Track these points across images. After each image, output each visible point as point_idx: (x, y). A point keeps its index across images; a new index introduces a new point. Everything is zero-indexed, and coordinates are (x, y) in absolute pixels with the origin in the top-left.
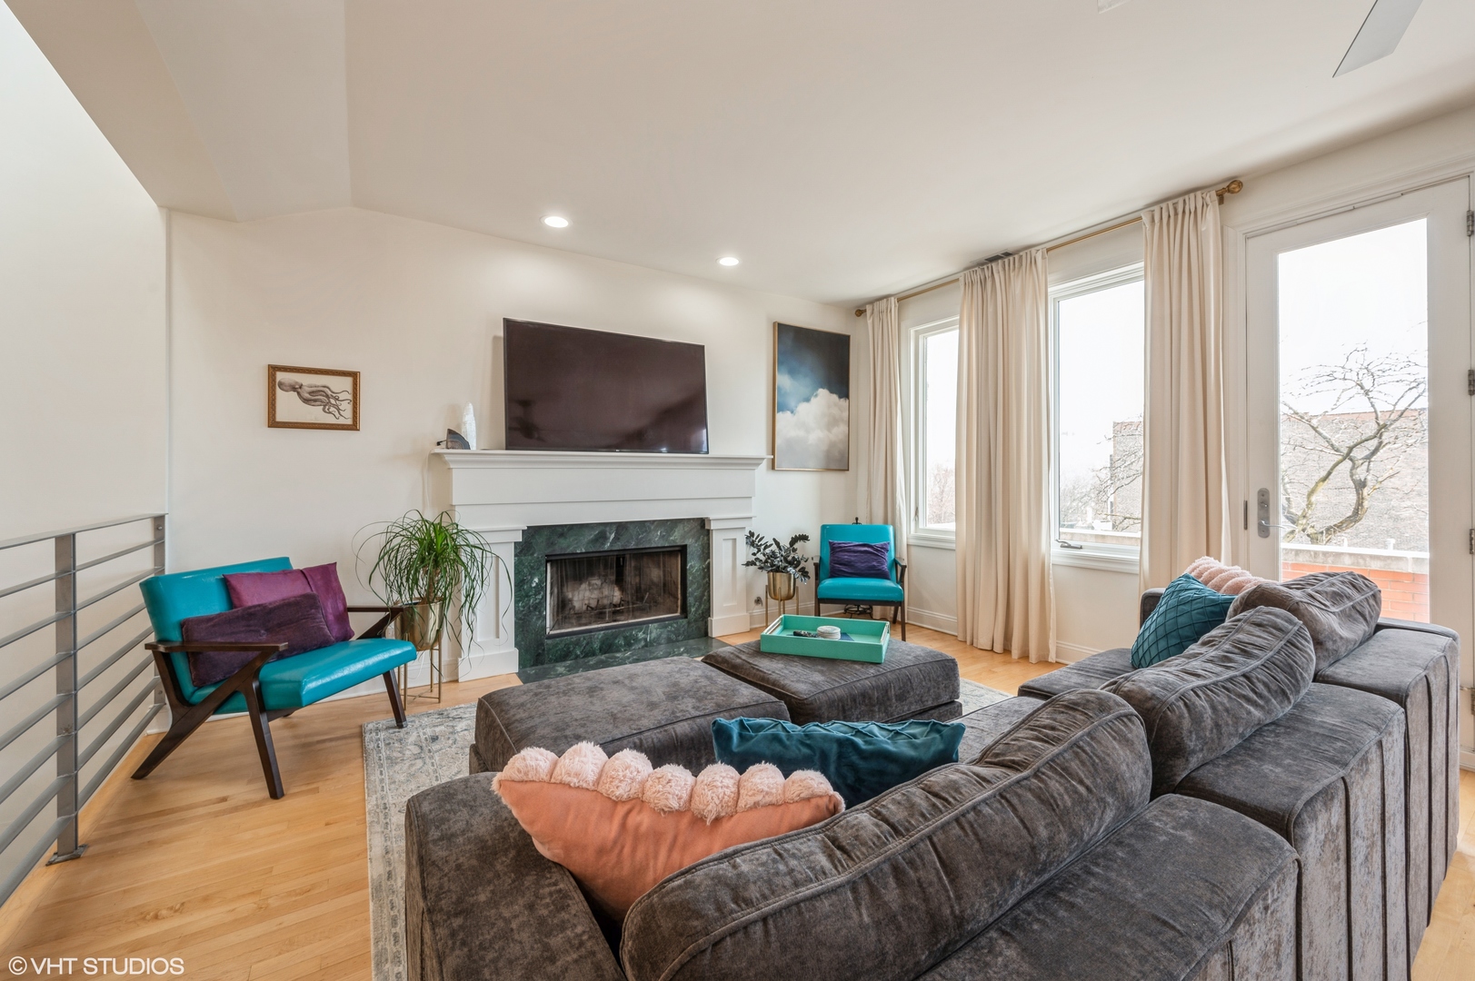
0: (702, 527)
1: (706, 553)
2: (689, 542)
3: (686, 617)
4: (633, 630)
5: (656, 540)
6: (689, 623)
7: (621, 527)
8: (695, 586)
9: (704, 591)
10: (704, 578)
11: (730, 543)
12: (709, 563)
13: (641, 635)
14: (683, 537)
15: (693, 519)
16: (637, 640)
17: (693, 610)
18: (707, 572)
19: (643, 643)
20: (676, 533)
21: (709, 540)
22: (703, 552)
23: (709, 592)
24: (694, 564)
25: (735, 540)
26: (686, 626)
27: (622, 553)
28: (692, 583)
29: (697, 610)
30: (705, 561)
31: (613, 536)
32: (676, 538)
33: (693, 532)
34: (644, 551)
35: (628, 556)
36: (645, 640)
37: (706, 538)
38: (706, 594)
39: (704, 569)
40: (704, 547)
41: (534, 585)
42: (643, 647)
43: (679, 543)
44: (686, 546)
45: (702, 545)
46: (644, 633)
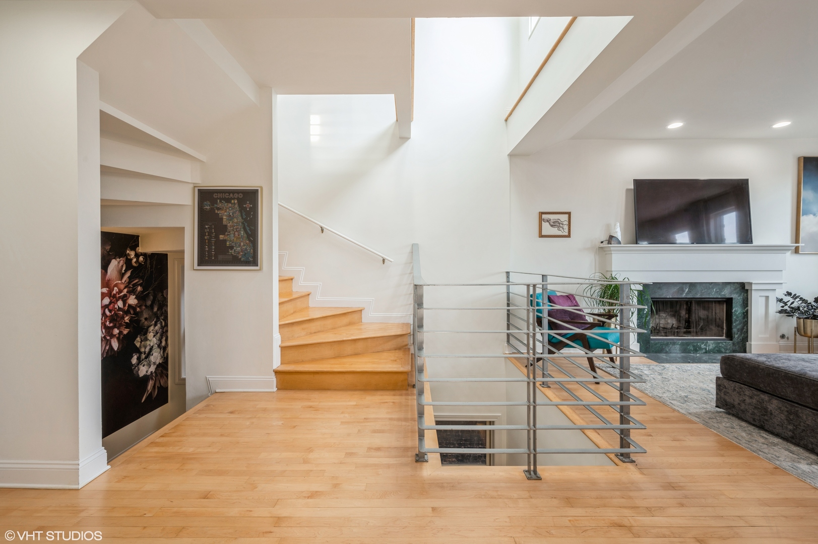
0: (743, 288)
1: (746, 303)
2: (734, 296)
3: (732, 340)
4: (698, 342)
5: (713, 294)
6: (734, 344)
7: (692, 285)
8: (737, 323)
9: (744, 326)
10: (744, 318)
11: (764, 299)
12: (747, 310)
13: (703, 346)
14: (731, 293)
15: (737, 283)
16: (700, 349)
17: (736, 336)
18: (746, 315)
19: (704, 351)
20: (726, 291)
21: (747, 296)
22: (743, 303)
23: (747, 327)
24: (737, 309)
25: (767, 298)
26: (732, 346)
27: (691, 300)
28: (736, 321)
29: (738, 337)
30: (745, 308)
31: (687, 290)
32: (726, 293)
33: (736, 291)
34: (703, 300)
35: (693, 302)
36: (706, 349)
37: (745, 295)
38: (745, 328)
39: (744, 313)
40: (744, 300)
41: (645, 312)
42: (704, 353)
43: (728, 296)
44: (732, 298)
45: (743, 298)
46: (705, 345)
